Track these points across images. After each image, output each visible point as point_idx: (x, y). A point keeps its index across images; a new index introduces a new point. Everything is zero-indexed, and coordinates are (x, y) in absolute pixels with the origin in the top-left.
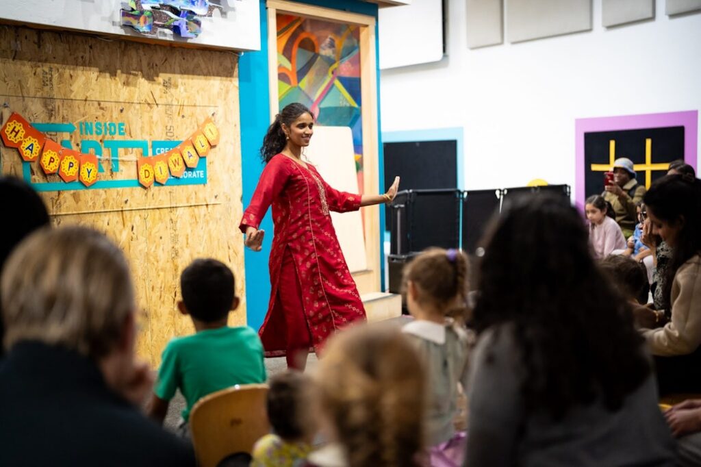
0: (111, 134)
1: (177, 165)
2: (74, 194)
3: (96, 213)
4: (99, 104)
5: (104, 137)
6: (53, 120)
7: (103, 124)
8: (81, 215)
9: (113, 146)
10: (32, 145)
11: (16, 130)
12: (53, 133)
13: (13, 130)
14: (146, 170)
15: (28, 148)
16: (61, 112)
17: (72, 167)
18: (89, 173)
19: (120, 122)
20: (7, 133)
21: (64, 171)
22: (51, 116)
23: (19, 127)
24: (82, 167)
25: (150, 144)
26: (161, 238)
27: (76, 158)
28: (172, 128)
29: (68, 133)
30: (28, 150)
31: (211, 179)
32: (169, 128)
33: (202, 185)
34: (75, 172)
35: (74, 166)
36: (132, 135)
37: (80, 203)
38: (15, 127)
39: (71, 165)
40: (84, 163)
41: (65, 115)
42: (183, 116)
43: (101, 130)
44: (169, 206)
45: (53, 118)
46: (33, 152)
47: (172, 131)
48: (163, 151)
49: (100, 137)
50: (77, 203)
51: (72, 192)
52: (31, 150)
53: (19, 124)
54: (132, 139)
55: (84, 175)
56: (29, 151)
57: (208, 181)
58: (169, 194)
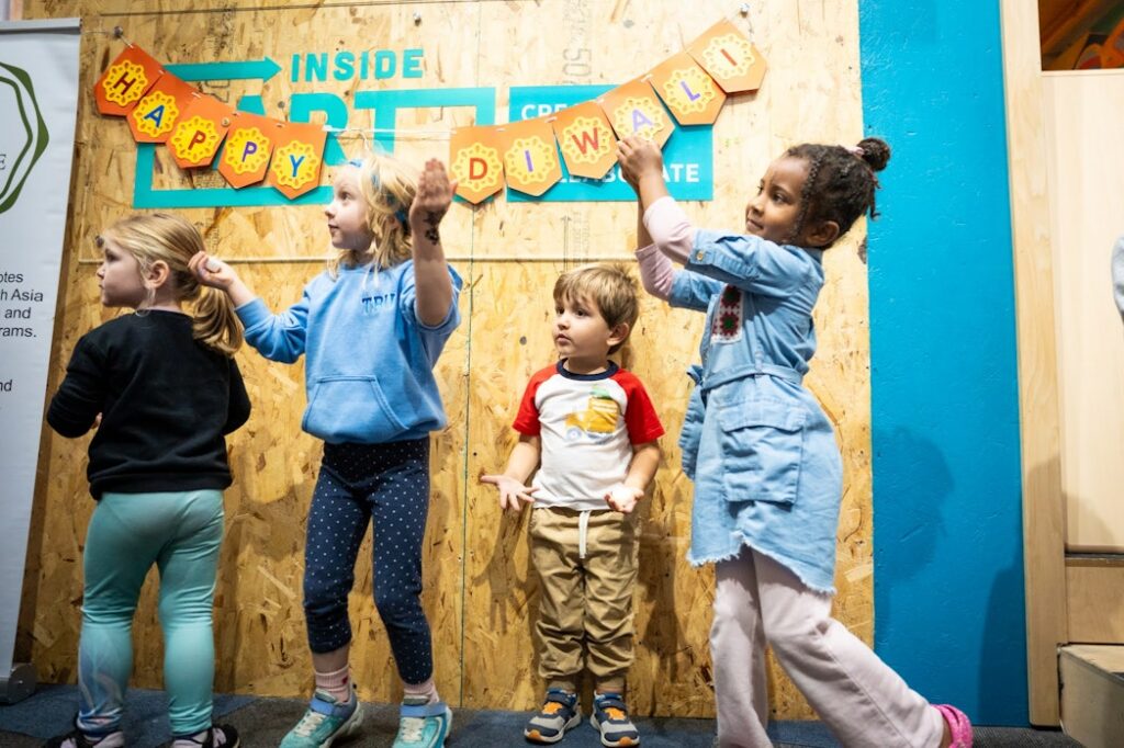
0: (379, 75)
1: (589, 147)
2: (256, 216)
3: (313, 261)
4: (353, 13)
5: (356, 84)
6: (225, 55)
7: (357, 55)
8: (268, 265)
9: (383, 105)
10: (161, 109)
11: (128, 80)
12: (220, 83)
13: (122, 80)
14: (473, 161)
15: (151, 115)
16: (247, 36)
17: (252, 152)
18: (296, 165)
19: (410, 47)
20: (107, 88)
21: (232, 163)
22: (222, 45)
23: (137, 74)
24: (278, 153)
25: (502, 95)
26: (523, 340)
27: (264, 133)
28: (584, 55)
29: (261, 81)
30: (150, 119)
31: (729, 189)
32: (573, 54)
33: (693, 205)
34: (257, 165)
35: (258, 151)
36: (444, 76)
37: (270, 237)
38: (126, 74)
39: (250, 148)
40: (285, 143)
41: (256, 42)
42: (629, 24)
43: (350, 70)
44: (562, 257)
45: (226, 49)
46: (162, 124)
47: (584, 60)
48: (544, 111)
49: (347, 85)
50: (263, 235)
51: (253, 210)
52: (158, 120)
53: (136, 67)
54: (442, 86)
55: (283, 171)
56: (151, 122)
57: (716, 193)
58: (560, 226)
